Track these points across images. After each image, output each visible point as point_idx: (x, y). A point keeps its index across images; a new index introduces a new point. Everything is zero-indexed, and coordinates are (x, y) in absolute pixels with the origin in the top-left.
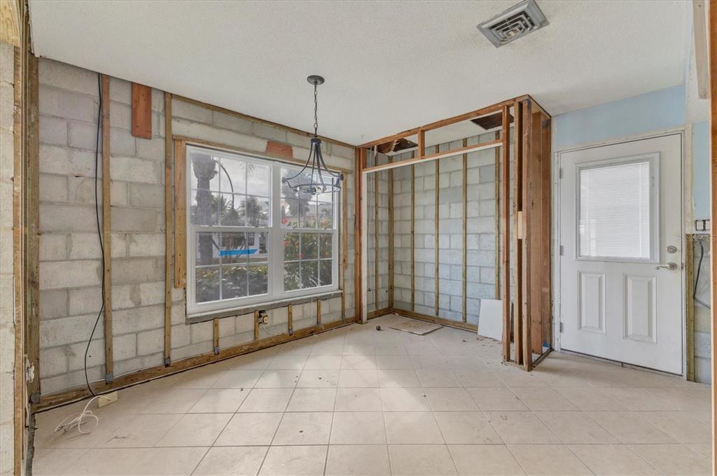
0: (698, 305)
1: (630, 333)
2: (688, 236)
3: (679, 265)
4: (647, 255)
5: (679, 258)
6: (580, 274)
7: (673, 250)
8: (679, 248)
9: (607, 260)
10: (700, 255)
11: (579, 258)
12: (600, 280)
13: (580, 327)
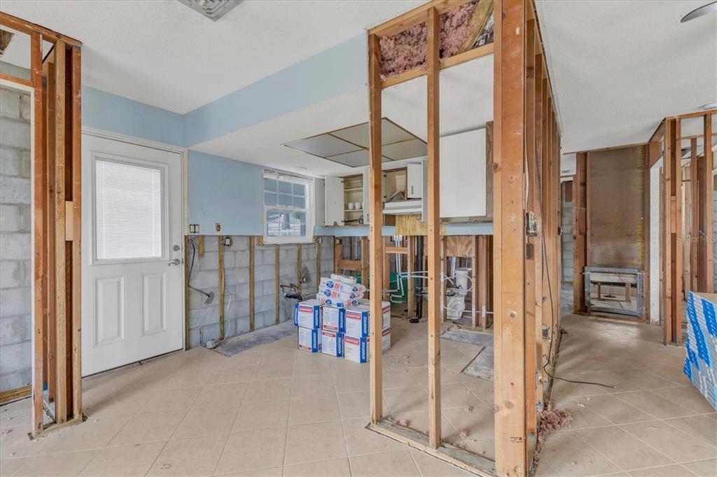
0: (191, 289)
1: (147, 328)
2: (185, 236)
3: (181, 261)
4: (159, 254)
5: (180, 254)
6: (96, 281)
7: (176, 248)
8: (180, 247)
9: (125, 262)
10: (193, 250)
11: (96, 263)
12: (119, 284)
13: (97, 343)
